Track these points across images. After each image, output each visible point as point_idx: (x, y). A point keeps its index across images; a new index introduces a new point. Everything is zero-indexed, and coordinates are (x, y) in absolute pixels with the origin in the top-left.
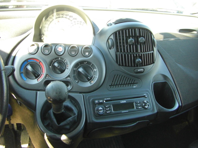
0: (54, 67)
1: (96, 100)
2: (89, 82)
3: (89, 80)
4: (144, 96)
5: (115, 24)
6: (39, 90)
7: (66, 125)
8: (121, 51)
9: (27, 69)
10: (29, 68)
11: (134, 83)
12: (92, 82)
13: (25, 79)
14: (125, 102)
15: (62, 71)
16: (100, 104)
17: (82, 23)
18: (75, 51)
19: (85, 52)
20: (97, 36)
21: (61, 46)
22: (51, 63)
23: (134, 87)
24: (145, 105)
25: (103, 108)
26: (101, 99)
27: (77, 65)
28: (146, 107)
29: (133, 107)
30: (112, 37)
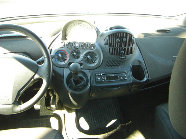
0: (74, 55)
1: (97, 73)
2: (93, 64)
3: (93, 63)
4: (125, 73)
5: (110, 30)
6: (65, 68)
7: (80, 86)
8: (112, 46)
9: (58, 56)
10: (60, 55)
11: (119, 65)
12: (95, 64)
13: (57, 61)
14: (113, 75)
15: (78, 57)
16: (99, 76)
17: (90, 29)
18: (86, 46)
19: (91, 47)
20: (99, 37)
21: (77, 43)
22: (72, 53)
23: (120, 67)
24: (125, 78)
25: (100, 78)
26: (99, 73)
27: (86, 54)
28: (126, 79)
29: (118, 79)
30: (107, 38)
